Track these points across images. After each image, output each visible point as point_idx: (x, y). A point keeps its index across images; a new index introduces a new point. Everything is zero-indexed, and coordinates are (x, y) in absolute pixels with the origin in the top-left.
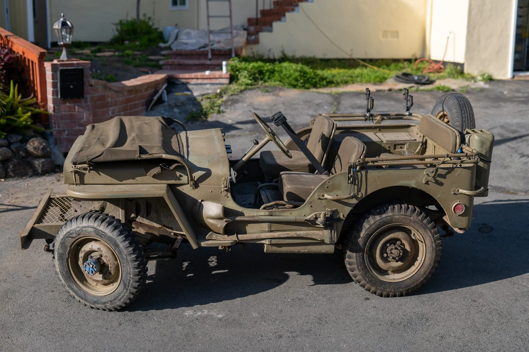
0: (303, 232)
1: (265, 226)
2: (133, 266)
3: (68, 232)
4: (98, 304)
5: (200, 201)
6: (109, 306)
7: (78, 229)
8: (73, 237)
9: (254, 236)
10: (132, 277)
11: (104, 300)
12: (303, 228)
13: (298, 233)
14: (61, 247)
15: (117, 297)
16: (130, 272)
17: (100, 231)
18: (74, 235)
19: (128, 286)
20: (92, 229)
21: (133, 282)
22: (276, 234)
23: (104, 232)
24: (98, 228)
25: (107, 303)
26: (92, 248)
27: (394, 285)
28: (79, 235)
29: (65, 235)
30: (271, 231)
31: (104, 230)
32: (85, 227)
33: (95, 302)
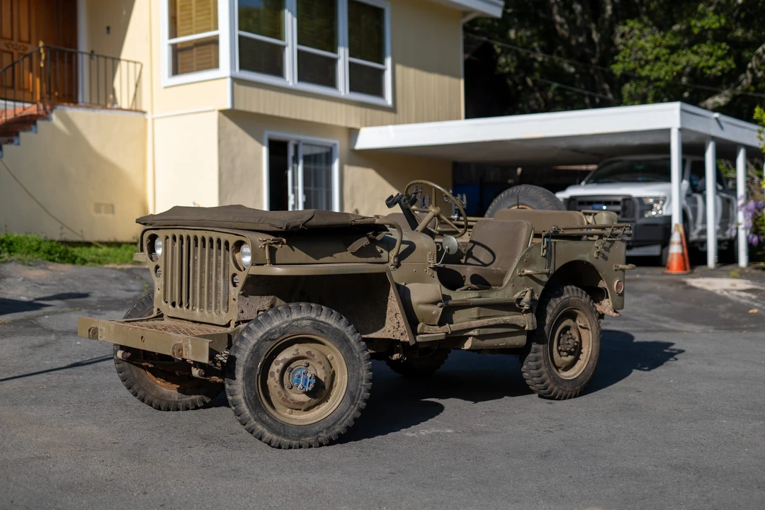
0: (508, 318)
1: (474, 311)
2: (367, 368)
3: (267, 332)
4: (306, 436)
5: (403, 284)
6: (324, 436)
7: (284, 325)
8: (273, 340)
9: (466, 325)
10: (364, 384)
11: (317, 428)
12: (506, 313)
13: (504, 318)
14: (251, 358)
15: (339, 420)
16: (362, 378)
17: (322, 322)
18: (276, 336)
19: (358, 400)
20: (309, 322)
21: (364, 392)
22: (485, 322)
23: (327, 324)
24: (318, 318)
25: (322, 432)
26: (298, 353)
27: (571, 383)
28: (283, 334)
29: (262, 337)
30: (479, 318)
31: (327, 321)
32: (297, 320)
33: (302, 435)
